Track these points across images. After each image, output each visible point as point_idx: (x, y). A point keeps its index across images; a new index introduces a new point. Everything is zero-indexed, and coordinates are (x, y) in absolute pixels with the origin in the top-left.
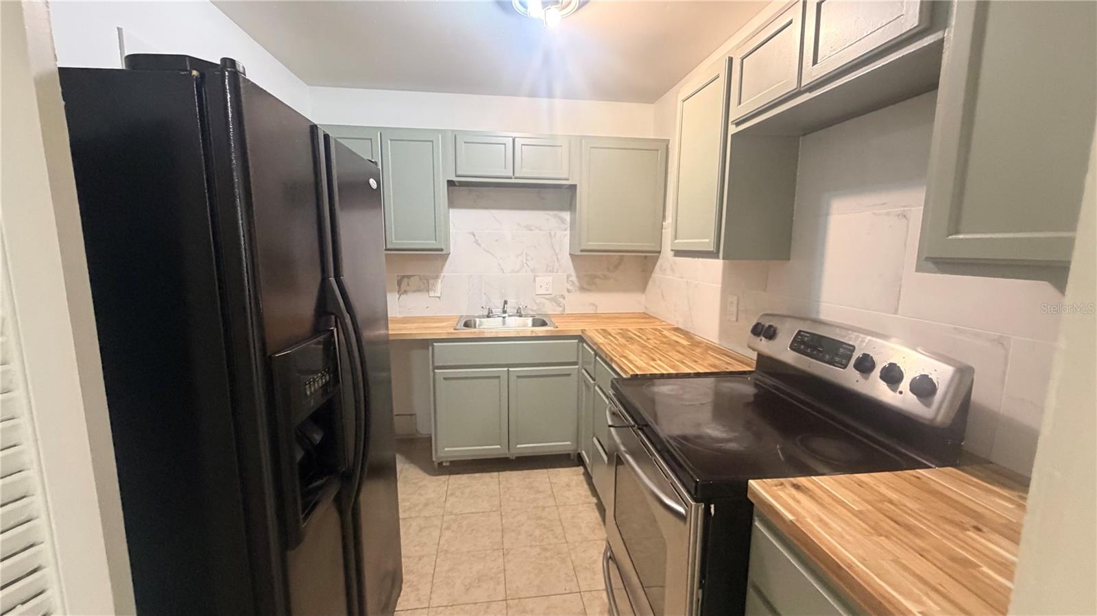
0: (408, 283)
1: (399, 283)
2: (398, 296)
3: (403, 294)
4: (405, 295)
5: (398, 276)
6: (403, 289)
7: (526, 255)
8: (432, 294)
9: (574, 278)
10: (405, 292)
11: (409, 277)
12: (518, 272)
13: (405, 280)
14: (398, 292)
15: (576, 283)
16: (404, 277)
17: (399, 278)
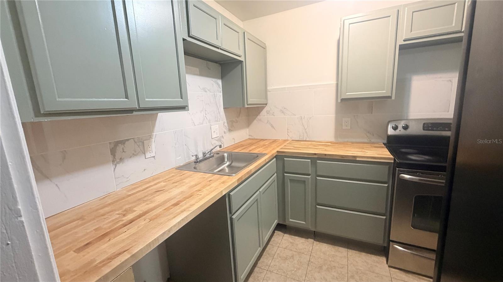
0: (123, 149)
1: (113, 152)
2: (114, 166)
3: (118, 163)
4: (121, 164)
5: (110, 143)
6: (118, 155)
7: (205, 110)
8: (148, 155)
9: (226, 124)
10: (121, 160)
11: (123, 142)
12: (202, 124)
13: (120, 148)
14: (113, 161)
15: (227, 127)
16: (117, 143)
17: (112, 146)
